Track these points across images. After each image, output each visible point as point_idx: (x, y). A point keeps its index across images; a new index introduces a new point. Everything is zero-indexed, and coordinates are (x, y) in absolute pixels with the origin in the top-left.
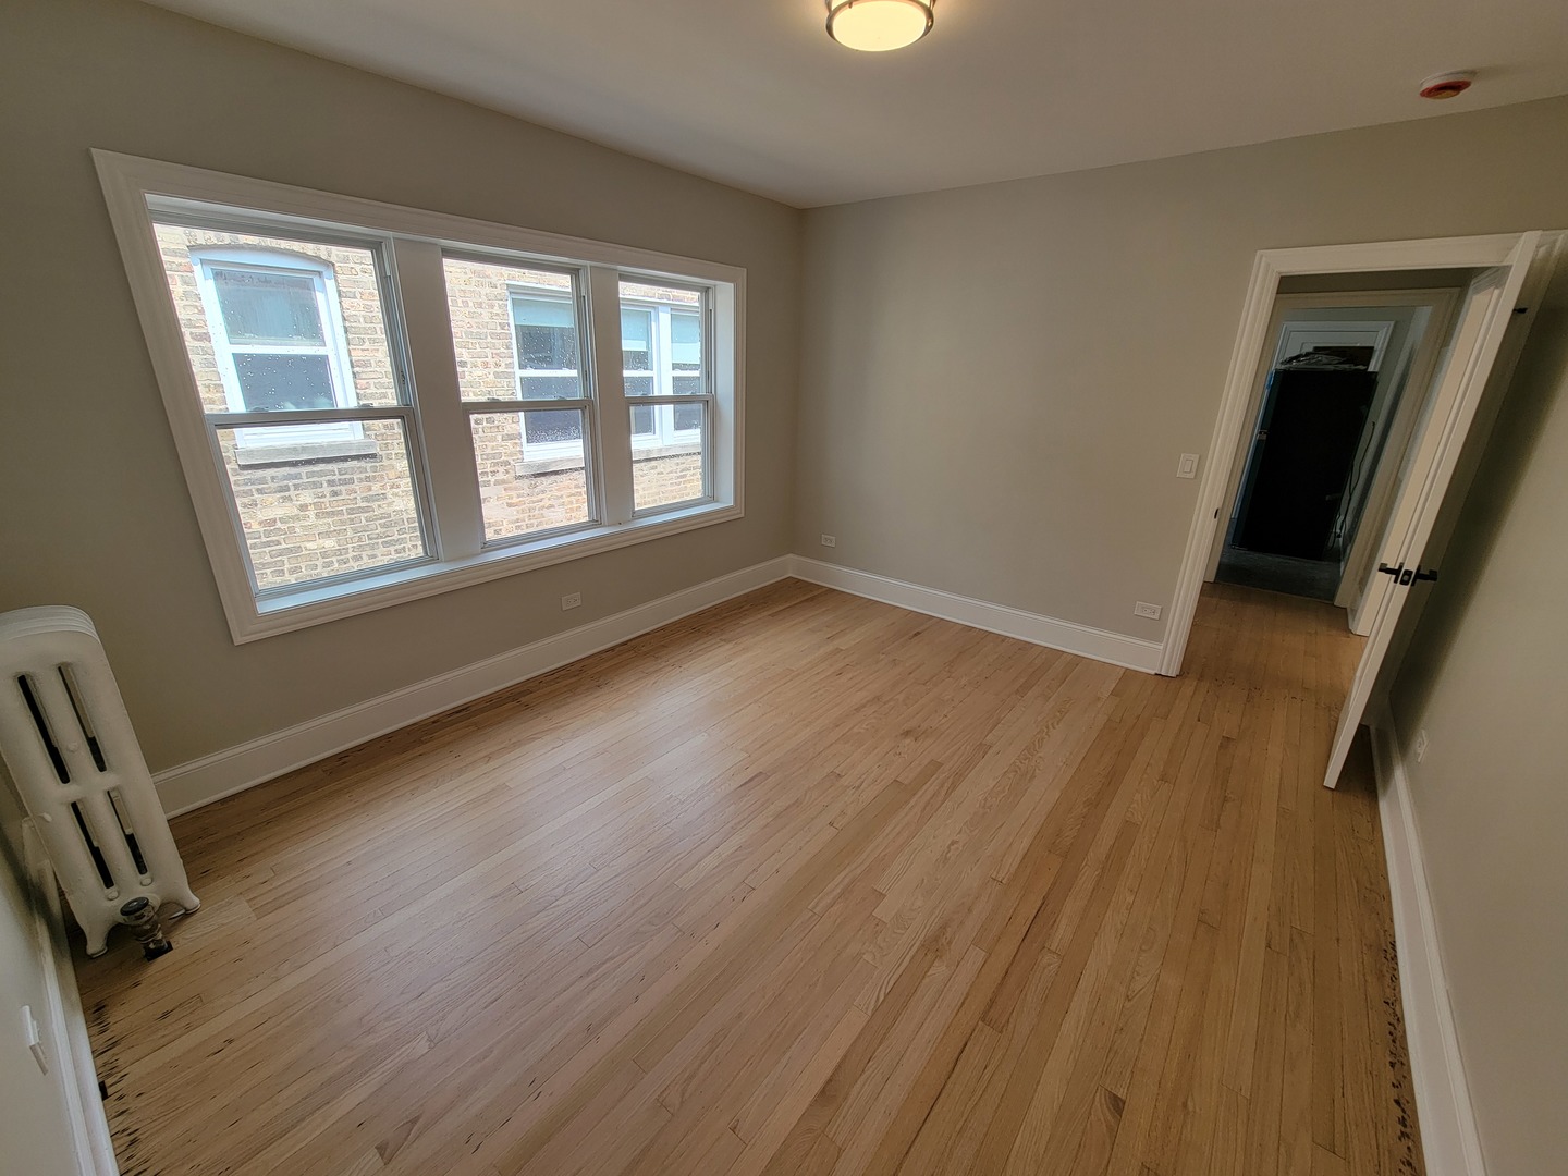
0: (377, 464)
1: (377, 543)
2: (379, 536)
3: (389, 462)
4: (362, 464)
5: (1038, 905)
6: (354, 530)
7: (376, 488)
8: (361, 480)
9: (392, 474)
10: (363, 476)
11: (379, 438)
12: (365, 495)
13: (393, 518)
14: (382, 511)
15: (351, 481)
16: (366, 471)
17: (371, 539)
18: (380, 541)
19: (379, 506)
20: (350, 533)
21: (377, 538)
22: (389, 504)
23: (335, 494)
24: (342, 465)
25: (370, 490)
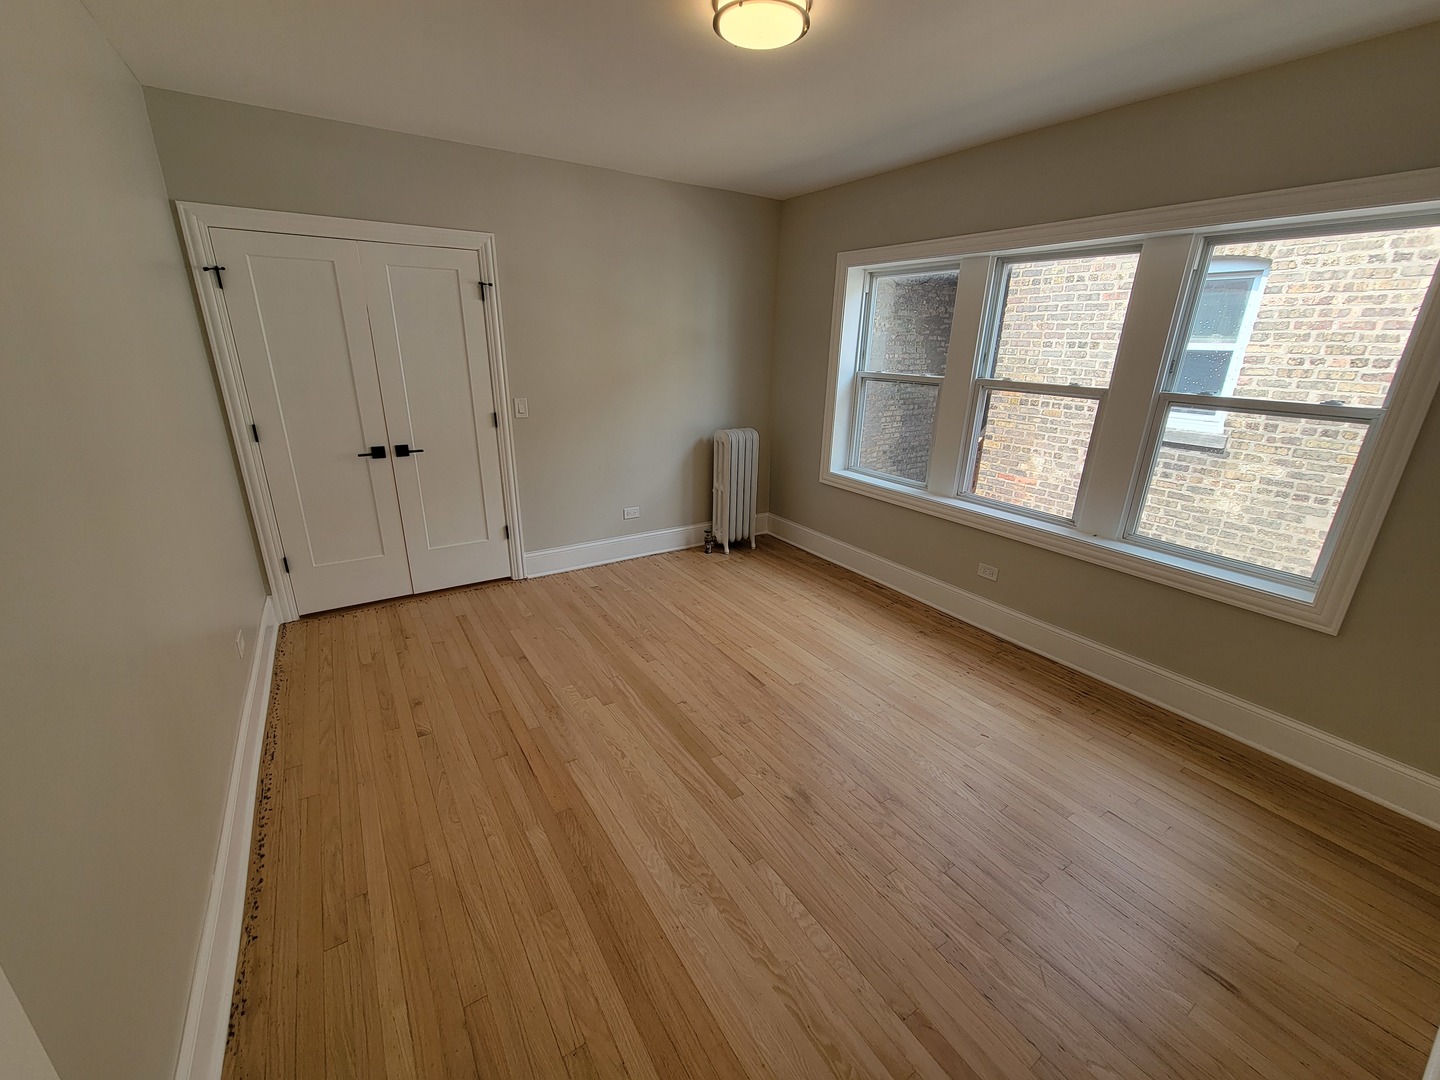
0: (1220, 460)
1: (1182, 532)
2: (1186, 527)
3: (1235, 461)
4: (1204, 456)
5: (534, 771)
6: (1167, 513)
7: (1207, 482)
8: (1195, 471)
9: (1231, 474)
10: (1199, 467)
11: (1236, 435)
12: (1193, 485)
13: (1210, 515)
14: (1201, 505)
15: (1186, 469)
16: (1205, 464)
17: (1179, 526)
18: (1185, 531)
19: (1202, 500)
20: (1161, 513)
21: (1184, 528)
22: (1215, 501)
23: (1166, 475)
24: (1184, 453)
25: (1200, 482)
